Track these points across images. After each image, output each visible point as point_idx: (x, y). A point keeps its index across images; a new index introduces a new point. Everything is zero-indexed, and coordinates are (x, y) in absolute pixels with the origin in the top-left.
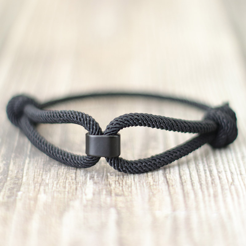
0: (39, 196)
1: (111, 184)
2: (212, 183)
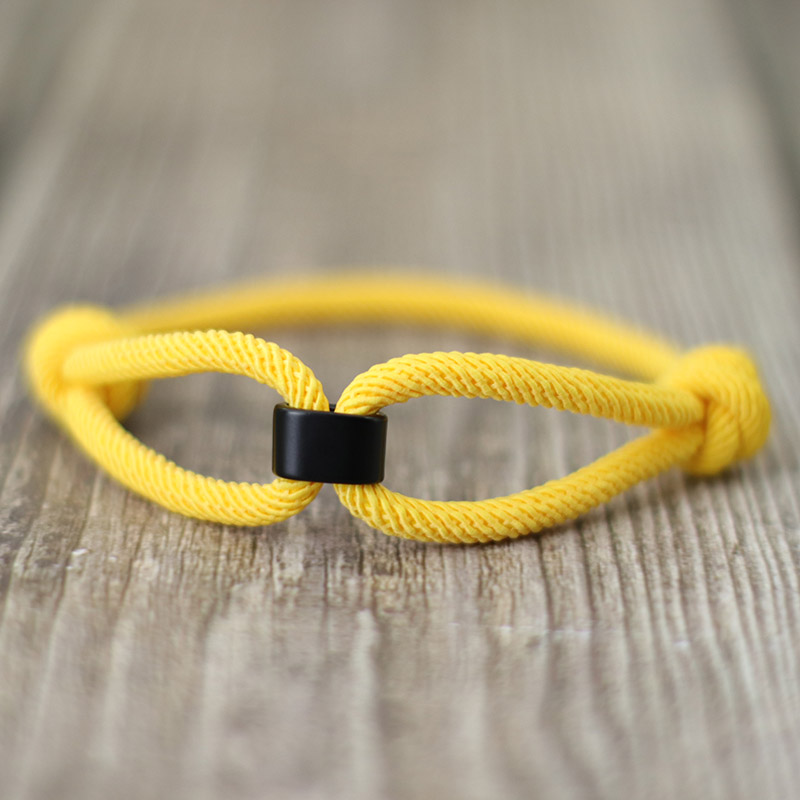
0: (136, 564)
1: (363, 535)
2: (676, 546)
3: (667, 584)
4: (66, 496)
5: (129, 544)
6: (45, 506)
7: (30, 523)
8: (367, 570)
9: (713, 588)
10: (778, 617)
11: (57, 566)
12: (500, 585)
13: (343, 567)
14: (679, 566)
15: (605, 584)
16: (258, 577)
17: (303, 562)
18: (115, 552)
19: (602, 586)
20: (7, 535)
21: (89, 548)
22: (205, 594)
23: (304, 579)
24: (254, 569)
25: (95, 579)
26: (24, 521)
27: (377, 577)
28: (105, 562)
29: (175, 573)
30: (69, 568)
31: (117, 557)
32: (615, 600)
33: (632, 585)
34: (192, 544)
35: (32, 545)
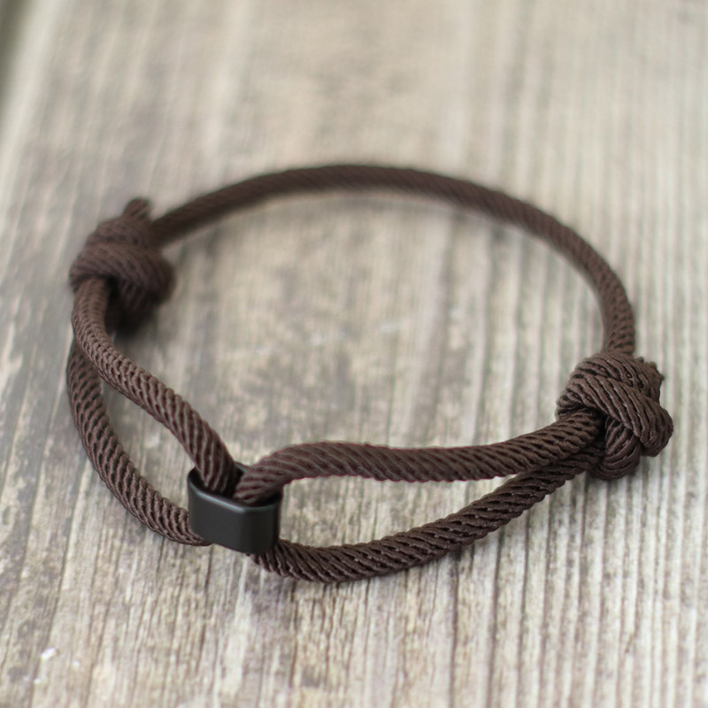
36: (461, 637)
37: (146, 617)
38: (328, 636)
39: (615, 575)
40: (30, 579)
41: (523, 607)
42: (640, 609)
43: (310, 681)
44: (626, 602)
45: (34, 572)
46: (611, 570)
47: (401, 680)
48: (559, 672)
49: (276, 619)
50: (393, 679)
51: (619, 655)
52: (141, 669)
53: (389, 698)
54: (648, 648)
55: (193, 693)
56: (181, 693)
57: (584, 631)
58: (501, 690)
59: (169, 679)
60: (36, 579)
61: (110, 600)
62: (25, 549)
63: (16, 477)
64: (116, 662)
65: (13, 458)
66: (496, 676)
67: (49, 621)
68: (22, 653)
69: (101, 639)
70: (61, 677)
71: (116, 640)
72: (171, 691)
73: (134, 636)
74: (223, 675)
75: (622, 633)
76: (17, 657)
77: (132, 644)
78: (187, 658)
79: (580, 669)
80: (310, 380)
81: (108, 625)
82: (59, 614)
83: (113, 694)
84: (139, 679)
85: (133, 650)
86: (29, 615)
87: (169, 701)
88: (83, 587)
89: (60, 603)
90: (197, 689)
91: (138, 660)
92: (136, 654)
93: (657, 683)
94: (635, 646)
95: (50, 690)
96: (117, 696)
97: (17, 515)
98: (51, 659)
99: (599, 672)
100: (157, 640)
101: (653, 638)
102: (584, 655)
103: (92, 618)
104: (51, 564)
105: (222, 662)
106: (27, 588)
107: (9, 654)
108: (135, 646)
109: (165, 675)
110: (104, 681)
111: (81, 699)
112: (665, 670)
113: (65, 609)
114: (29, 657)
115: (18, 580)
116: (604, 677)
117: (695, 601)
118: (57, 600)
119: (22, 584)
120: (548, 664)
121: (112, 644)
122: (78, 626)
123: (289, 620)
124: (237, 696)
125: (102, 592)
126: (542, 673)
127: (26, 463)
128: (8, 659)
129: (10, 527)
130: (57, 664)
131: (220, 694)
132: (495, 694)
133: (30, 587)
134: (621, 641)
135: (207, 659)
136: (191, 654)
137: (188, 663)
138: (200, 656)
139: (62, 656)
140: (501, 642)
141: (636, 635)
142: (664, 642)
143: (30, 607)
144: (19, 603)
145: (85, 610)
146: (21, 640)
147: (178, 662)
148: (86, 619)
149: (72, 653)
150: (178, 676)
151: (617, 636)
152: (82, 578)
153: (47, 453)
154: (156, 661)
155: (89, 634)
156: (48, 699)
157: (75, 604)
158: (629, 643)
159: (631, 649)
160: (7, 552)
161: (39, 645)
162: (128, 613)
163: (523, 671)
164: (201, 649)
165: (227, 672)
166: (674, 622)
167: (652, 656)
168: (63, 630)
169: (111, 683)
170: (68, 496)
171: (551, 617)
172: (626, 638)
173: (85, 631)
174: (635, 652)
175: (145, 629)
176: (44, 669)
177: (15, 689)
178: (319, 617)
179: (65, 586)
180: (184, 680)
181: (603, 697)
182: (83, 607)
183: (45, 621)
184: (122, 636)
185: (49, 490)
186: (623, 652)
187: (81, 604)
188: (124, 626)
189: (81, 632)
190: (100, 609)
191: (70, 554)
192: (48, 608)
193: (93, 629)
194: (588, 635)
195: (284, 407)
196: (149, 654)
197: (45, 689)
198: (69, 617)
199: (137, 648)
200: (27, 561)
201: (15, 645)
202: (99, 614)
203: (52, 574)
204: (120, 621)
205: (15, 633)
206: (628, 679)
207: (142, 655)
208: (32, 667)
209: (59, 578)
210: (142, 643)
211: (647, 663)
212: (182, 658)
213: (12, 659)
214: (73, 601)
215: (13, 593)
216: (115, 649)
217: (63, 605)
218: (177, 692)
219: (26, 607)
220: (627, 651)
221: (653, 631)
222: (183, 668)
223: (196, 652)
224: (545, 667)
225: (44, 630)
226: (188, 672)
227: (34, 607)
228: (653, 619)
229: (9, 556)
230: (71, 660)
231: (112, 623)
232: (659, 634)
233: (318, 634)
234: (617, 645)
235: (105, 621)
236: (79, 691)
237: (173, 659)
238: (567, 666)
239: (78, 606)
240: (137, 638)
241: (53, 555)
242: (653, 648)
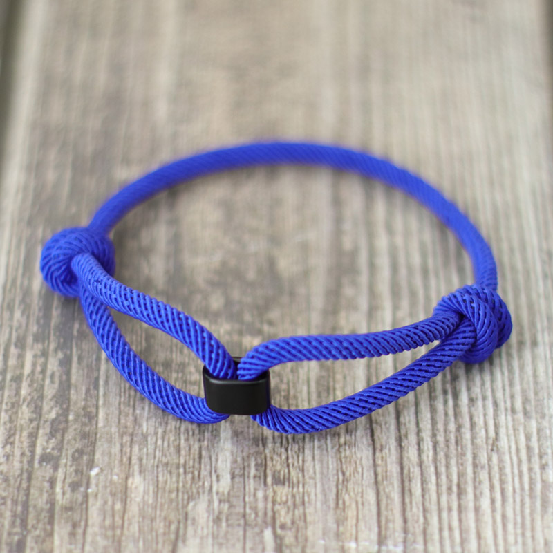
3: (449, 489)
4: (83, 403)
5: (125, 460)
6: (71, 417)
7: (63, 436)
8: (269, 480)
9: (478, 492)
10: (515, 524)
11: (82, 489)
12: (349, 494)
13: (255, 477)
14: (458, 468)
15: (413, 491)
16: (204, 492)
17: (230, 473)
18: (116, 470)
19: (410, 491)
20: (49, 453)
21: (101, 466)
22: (172, 516)
23: (232, 493)
24: (201, 483)
25: (105, 503)
26: (59, 436)
27: (275, 486)
28: (111, 480)
29: (154, 492)
30: (90, 491)
31: (118, 475)
32: (418, 508)
33: (429, 490)
34: (162, 456)
35: (66, 465)
36: (378, 446)
37: (159, 442)
38: (287, 450)
39: (477, 399)
40: (76, 420)
41: (417, 424)
42: (497, 421)
43: (278, 481)
44: (487, 417)
45: (77, 416)
46: (473, 396)
47: (341, 477)
48: (448, 467)
49: (250, 440)
50: (336, 477)
51: (487, 453)
52: (160, 478)
53: (334, 490)
54: (507, 447)
55: (198, 493)
56: (190, 494)
57: (461, 438)
58: (410, 481)
59: (181, 485)
60: (79, 420)
61: (133, 432)
62: (69, 400)
63: (56, 351)
64: (143, 475)
65: (52, 338)
66: (406, 471)
67: (93, 449)
68: (76, 471)
69: (130, 459)
70: (106, 487)
71: (140, 460)
72: (183, 493)
73: (153, 456)
74: (218, 480)
75: (487, 438)
76: (73, 474)
77: (152, 462)
78: (191, 469)
79: (462, 464)
80: (251, 275)
81: (134, 449)
82: (99, 444)
83: (144, 497)
84: (160, 485)
85: (153, 466)
86: (78, 445)
87: (183, 500)
88: (113, 424)
89: (98, 436)
90: (201, 490)
91: (158, 473)
92: (155, 468)
93: (516, 471)
94: (497, 447)
95: (99, 495)
96: (146, 497)
97: (60, 377)
98: (97, 474)
99: (475, 466)
100: (169, 458)
101: (509, 441)
102: (463, 454)
103: (122, 446)
104: (89, 410)
105: (215, 471)
106: (74, 427)
107: (68, 472)
108: (154, 462)
109: (178, 482)
110: (136, 488)
111: (122, 501)
112: (520, 462)
113: (103, 440)
114: (82, 474)
115: (67, 421)
116: (479, 468)
117: (534, 414)
118: (96, 434)
119: (70, 424)
120: (440, 463)
121: (138, 462)
122: (113, 451)
123: (258, 440)
124: (229, 493)
125: (126, 427)
126: (436, 468)
127: (62, 340)
128: (68, 477)
129: (56, 385)
130: (102, 478)
131: (217, 493)
132: (407, 483)
133: (76, 426)
134: (487, 443)
135: (205, 470)
136: (193, 467)
137: (193, 473)
138: (200, 468)
139: (105, 472)
140: (406, 448)
141: (497, 438)
142: (516, 443)
143: (78, 440)
144: (70, 437)
145: (116, 440)
146: (75, 463)
147: (185, 472)
148: (118, 446)
149: (112, 470)
150: (187, 483)
151: (484, 440)
152: (112, 418)
153: (75, 333)
154: (171, 473)
155: (122, 456)
156: (99, 503)
157: (109, 436)
158: (493, 445)
159: (495, 448)
160: (57, 402)
161: (87, 465)
162: (147, 441)
163: (423, 467)
164: (200, 463)
165: (221, 477)
166: (521, 429)
167: (510, 453)
168: (103, 454)
169: (141, 489)
170: (94, 362)
171: (437, 430)
172: (490, 442)
173: (118, 454)
174: (498, 451)
175: (159, 451)
176: (93, 482)
177: (75, 497)
178: (278, 437)
179: (101, 424)
180: (191, 485)
181: (480, 482)
182: (115, 438)
183: (90, 448)
184: (145, 457)
185: (80, 359)
186: (489, 451)
187: (113, 436)
188: (145, 450)
189: (115, 455)
190: (126, 439)
191: (101, 402)
192: (90, 440)
193: (124, 454)
194: (464, 440)
195: (236, 294)
196: (165, 468)
197: (96, 495)
198: (106, 445)
199: (156, 464)
200: (71, 408)
201: (71, 466)
202: (127, 442)
203: (91, 417)
204: (141, 446)
205: (70, 458)
206: (496, 469)
207: (160, 469)
208: (84, 482)
209: (96, 419)
210: (158, 461)
211: (507, 458)
212: (187, 470)
213: (70, 476)
214: (107, 434)
215: (64, 431)
216: (141, 465)
217: (101, 437)
218: (187, 492)
219: (75, 440)
220: (492, 450)
221: (508, 436)
222: (189, 476)
223: (197, 465)
224: (438, 464)
225: (90, 455)
226: (193, 478)
227: (81, 440)
228: (507, 428)
229: (58, 405)
230: (111, 474)
231: (136, 448)
232: (512, 438)
233: (279, 449)
234: (485, 446)
235: (131, 447)
236: (119, 495)
237: (181, 470)
238: (453, 462)
239: (111, 437)
240: (155, 457)
241: (89, 403)
242: (510, 447)
